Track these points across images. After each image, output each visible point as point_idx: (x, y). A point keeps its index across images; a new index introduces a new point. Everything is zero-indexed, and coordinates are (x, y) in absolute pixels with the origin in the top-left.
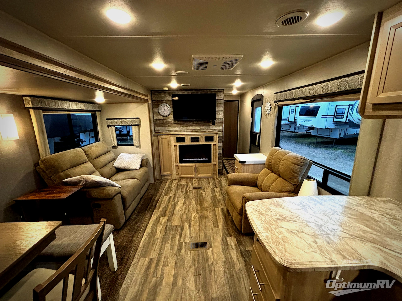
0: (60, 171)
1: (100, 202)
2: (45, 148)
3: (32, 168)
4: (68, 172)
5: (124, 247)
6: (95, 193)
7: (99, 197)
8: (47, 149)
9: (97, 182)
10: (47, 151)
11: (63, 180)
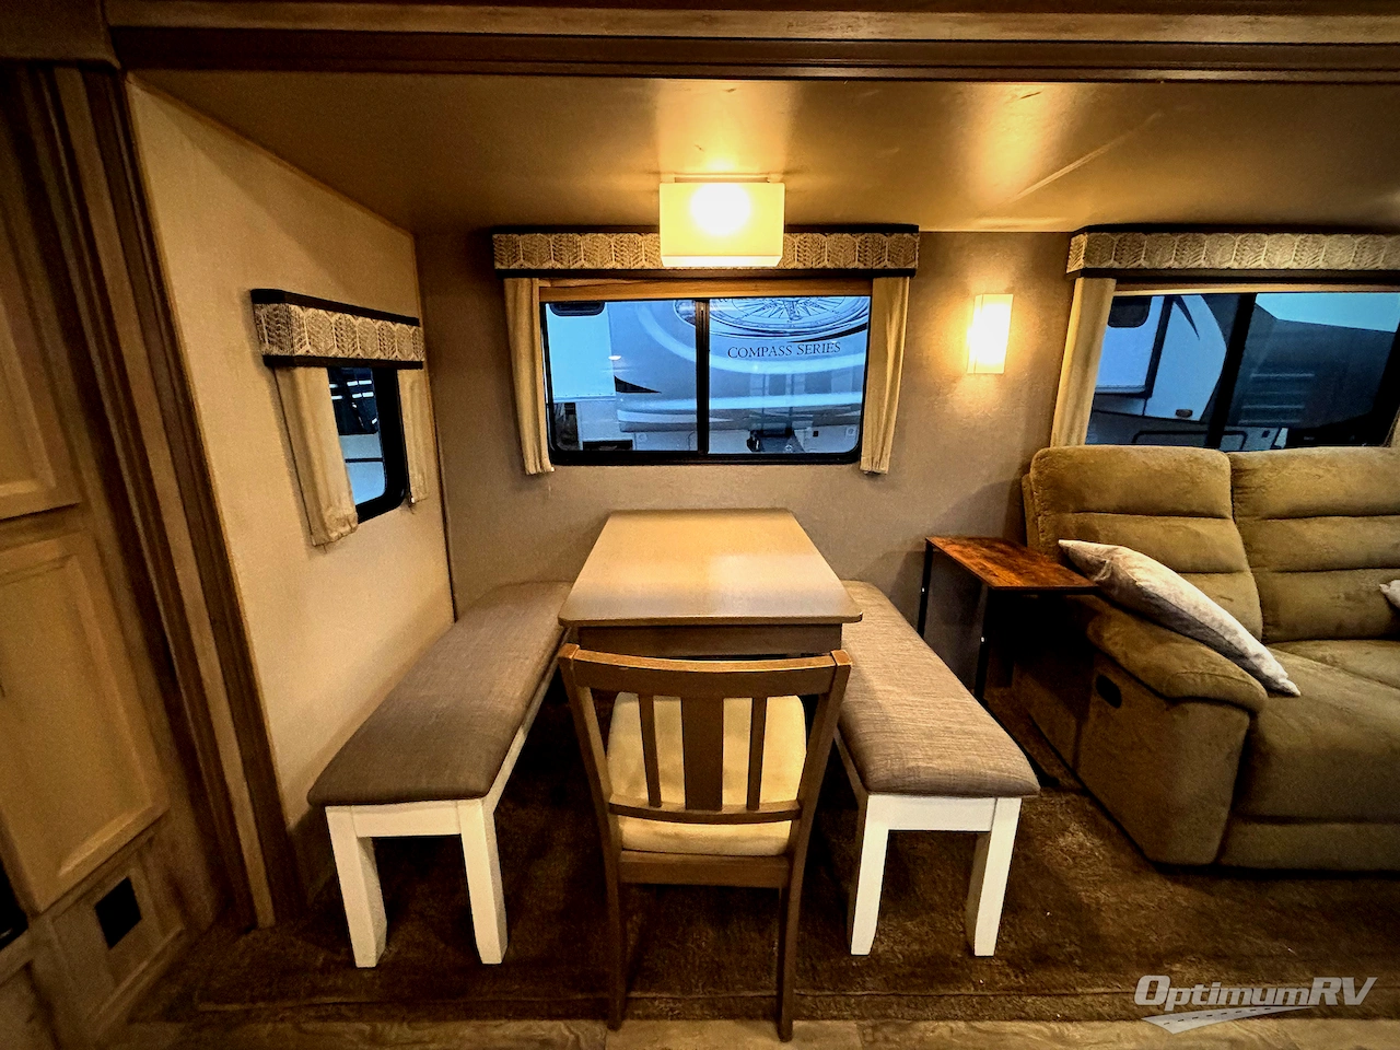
0: (1071, 506)
1: (1126, 688)
2: (1074, 418)
3: (1012, 475)
4: (1095, 520)
5: (1096, 938)
6: (1118, 635)
7: (1122, 661)
8: (1077, 424)
9: (1140, 589)
10: (1077, 430)
11: (1060, 542)
